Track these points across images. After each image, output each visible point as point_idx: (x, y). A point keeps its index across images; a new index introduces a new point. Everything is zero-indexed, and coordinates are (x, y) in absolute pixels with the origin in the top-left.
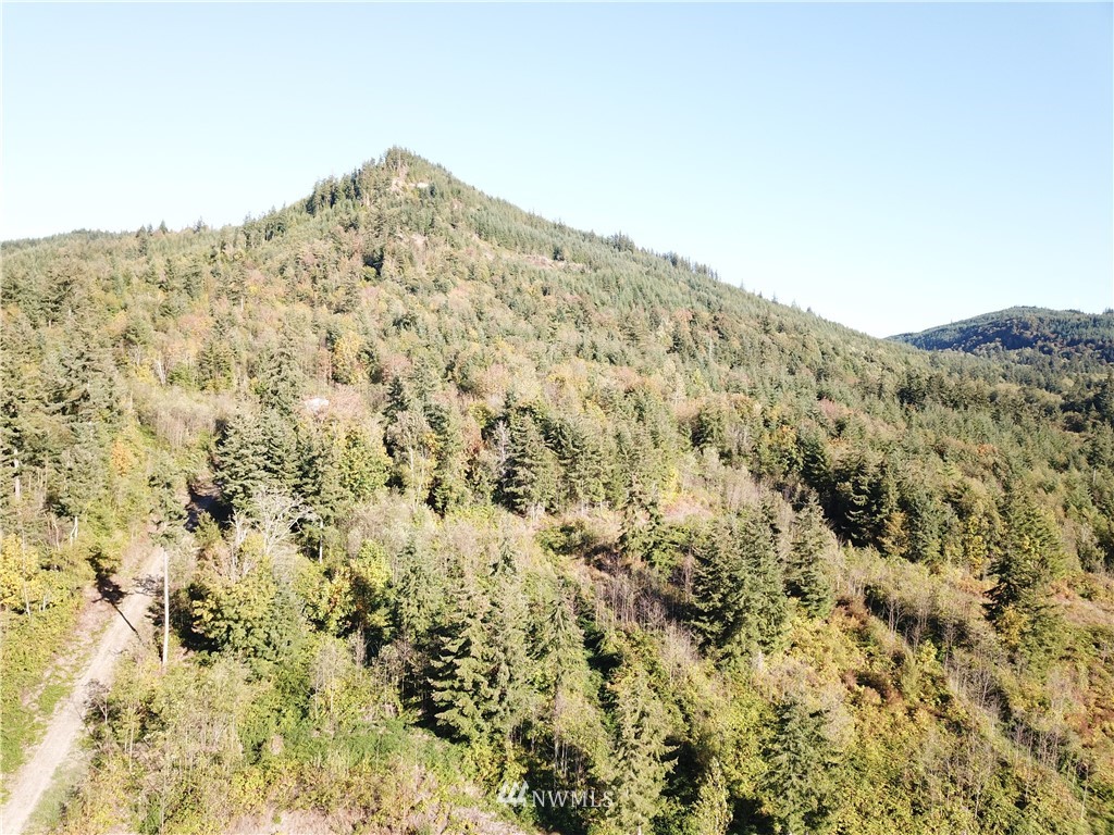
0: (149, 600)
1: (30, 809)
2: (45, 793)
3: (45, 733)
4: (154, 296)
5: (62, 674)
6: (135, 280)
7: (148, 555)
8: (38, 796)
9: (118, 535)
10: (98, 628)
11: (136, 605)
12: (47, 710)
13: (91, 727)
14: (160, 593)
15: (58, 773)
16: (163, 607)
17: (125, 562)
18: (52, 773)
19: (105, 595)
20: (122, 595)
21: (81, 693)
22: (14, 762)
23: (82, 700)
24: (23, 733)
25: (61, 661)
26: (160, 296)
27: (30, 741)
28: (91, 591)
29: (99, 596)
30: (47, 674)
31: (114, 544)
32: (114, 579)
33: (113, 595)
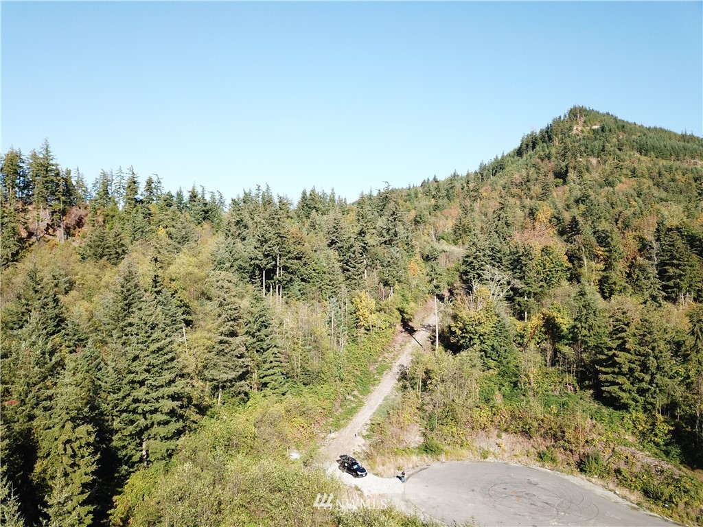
0: (428, 334)
1: (374, 411)
2: (380, 406)
3: (380, 383)
4: (429, 201)
5: (387, 360)
6: (420, 195)
7: (428, 316)
8: (377, 406)
9: (412, 304)
10: (403, 343)
11: (422, 336)
12: (380, 373)
13: (401, 383)
14: (434, 331)
15: (386, 399)
16: (435, 337)
17: (416, 317)
18: (383, 398)
19: (406, 330)
20: (415, 331)
21: (396, 369)
22: (366, 391)
23: (396, 372)
24: (370, 381)
25: (386, 355)
26: (433, 201)
27: (373, 385)
28: (399, 327)
29: (404, 330)
30: (380, 359)
31: (410, 307)
32: (410, 324)
33: (411, 331)
